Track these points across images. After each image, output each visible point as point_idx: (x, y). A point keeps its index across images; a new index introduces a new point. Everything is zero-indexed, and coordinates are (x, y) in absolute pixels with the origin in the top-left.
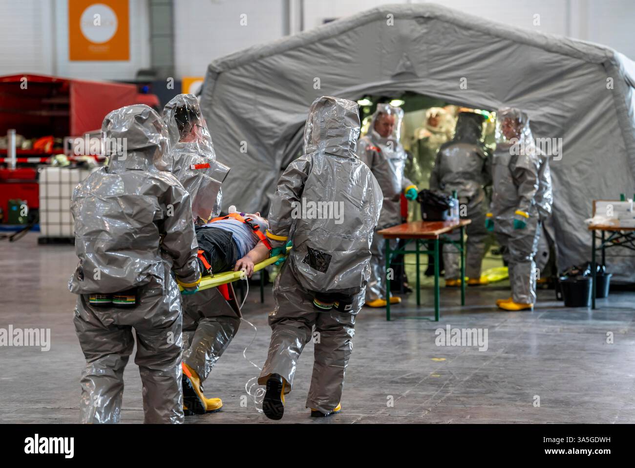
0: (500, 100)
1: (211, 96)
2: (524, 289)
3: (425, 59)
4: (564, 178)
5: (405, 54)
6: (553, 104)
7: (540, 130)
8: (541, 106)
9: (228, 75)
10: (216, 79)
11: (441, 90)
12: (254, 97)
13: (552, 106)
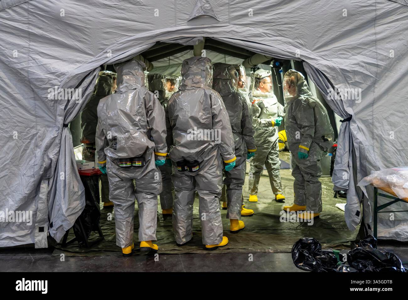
0: (310, 48)
12: (27, 44)
13: (365, 55)
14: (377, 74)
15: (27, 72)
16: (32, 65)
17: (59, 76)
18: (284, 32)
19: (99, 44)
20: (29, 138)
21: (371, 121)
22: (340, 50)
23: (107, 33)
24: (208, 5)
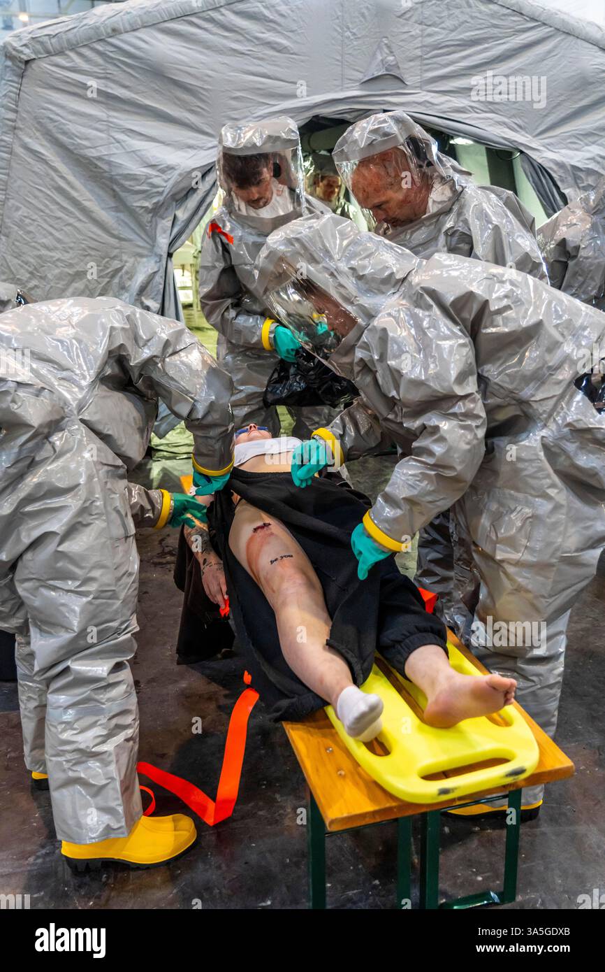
3: (418, 52)
5: (385, 41)
8: (587, 144)
9: (47, 66)
10: (22, 76)
12: (104, 114)
15: (109, 163)
16: (116, 151)
17: (163, 171)
18: (497, 106)
19: (224, 116)
20: (109, 276)
22: (570, 137)
23: (235, 98)
24: (391, 58)
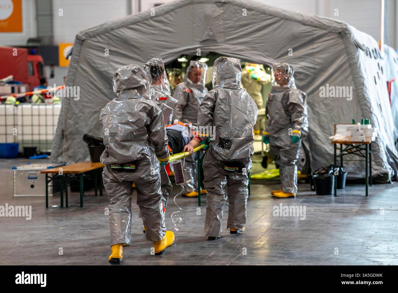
0: (273, 58)
1: (79, 56)
2: (290, 183)
3: (223, 30)
4: (316, 109)
5: (209, 27)
6: (307, 60)
7: (299, 78)
8: (300, 62)
9: (90, 41)
10: (81, 45)
11: (234, 51)
13: (307, 62)
14: (314, 73)
18: (257, 48)
21: (312, 103)
22: (291, 59)
23: (153, 50)
24: (211, 33)
